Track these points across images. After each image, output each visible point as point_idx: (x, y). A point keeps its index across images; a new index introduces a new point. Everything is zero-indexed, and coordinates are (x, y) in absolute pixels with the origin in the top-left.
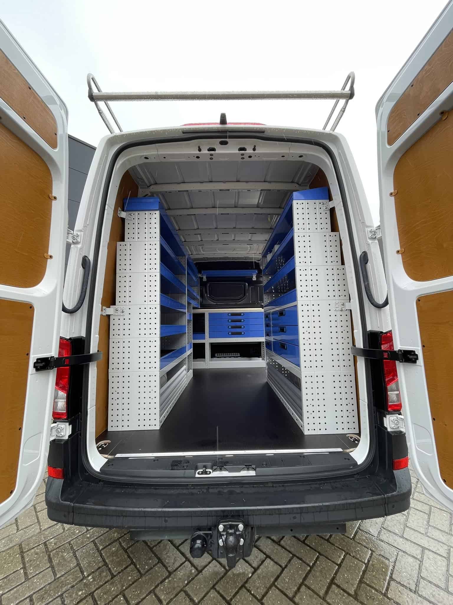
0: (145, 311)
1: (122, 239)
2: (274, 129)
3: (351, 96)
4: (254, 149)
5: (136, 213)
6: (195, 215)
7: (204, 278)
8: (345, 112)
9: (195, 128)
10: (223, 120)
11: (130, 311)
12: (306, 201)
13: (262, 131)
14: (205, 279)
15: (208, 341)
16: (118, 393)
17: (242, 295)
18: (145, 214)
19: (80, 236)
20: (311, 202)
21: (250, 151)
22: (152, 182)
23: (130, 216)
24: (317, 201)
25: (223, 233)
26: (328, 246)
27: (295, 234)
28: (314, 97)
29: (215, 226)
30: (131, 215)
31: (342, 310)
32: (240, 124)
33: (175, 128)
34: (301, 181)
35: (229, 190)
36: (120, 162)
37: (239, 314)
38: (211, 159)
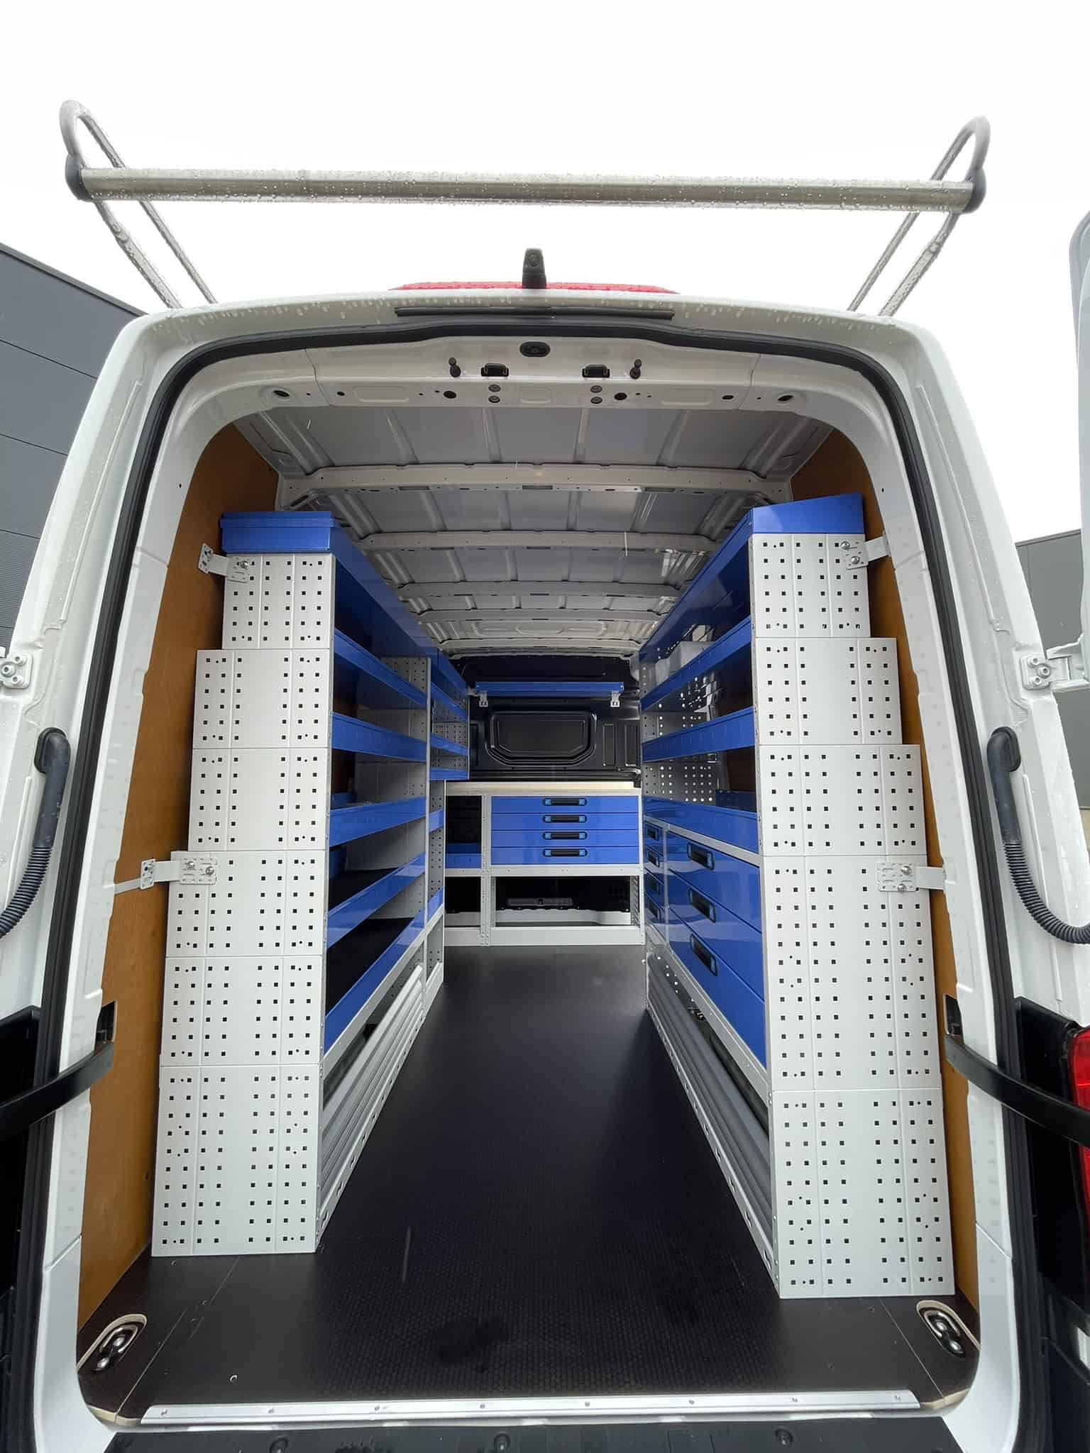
0: (281, 870)
1: (216, 642)
2: (705, 306)
3: (972, 199)
4: (635, 374)
5: (261, 560)
6: (453, 548)
7: (481, 700)
8: (940, 255)
9: (439, 299)
10: (534, 274)
11: (231, 871)
12: (795, 538)
13: (663, 314)
14: (484, 702)
15: (488, 871)
16: (187, 1133)
17: (581, 747)
18: (289, 563)
19: (28, 666)
20: (809, 539)
21: (620, 378)
22: (320, 461)
23: (240, 569)
24: (829, 539)
25: (531, 594)
26: (861, 683)
27: (757, 640)
28: (849, 202)
29: (510, 574)
30: (244, 567)
31: (902, 891)
32: (591, 287)
33: (369, 297)
34: (769, 464)
35: (551, 488)
36: (190, 409)
37: (573, 802)
38: (494, 400)
